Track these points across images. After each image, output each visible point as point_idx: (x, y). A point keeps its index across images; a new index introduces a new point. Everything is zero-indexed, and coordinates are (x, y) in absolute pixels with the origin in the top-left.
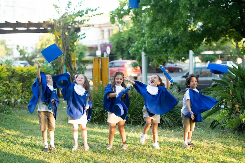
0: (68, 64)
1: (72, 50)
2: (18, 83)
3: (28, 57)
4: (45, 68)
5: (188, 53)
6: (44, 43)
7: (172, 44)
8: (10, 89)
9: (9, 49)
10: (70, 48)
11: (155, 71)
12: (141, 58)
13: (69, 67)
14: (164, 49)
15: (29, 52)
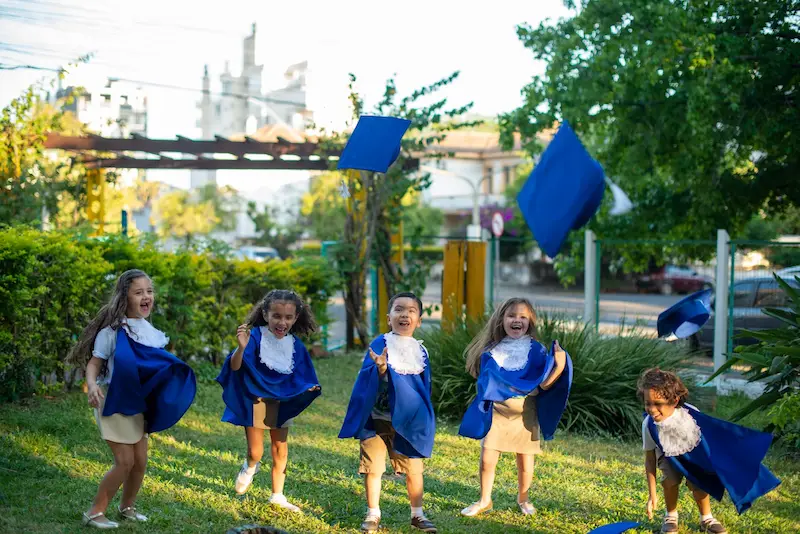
0: (381, 258)
1: (393, 219)
2: (241, 303)
3: (277, 237)
4: (317, 267)
5: (715, 235)
6: (323, 201)
7: (670, 210)
8: (219, 318)
9: (226, 213)
10: (386, 214)
11: (634, 288)
12: (583, 246)
13: (384, 266)
14: (652, 226)
15: (282, 223)
